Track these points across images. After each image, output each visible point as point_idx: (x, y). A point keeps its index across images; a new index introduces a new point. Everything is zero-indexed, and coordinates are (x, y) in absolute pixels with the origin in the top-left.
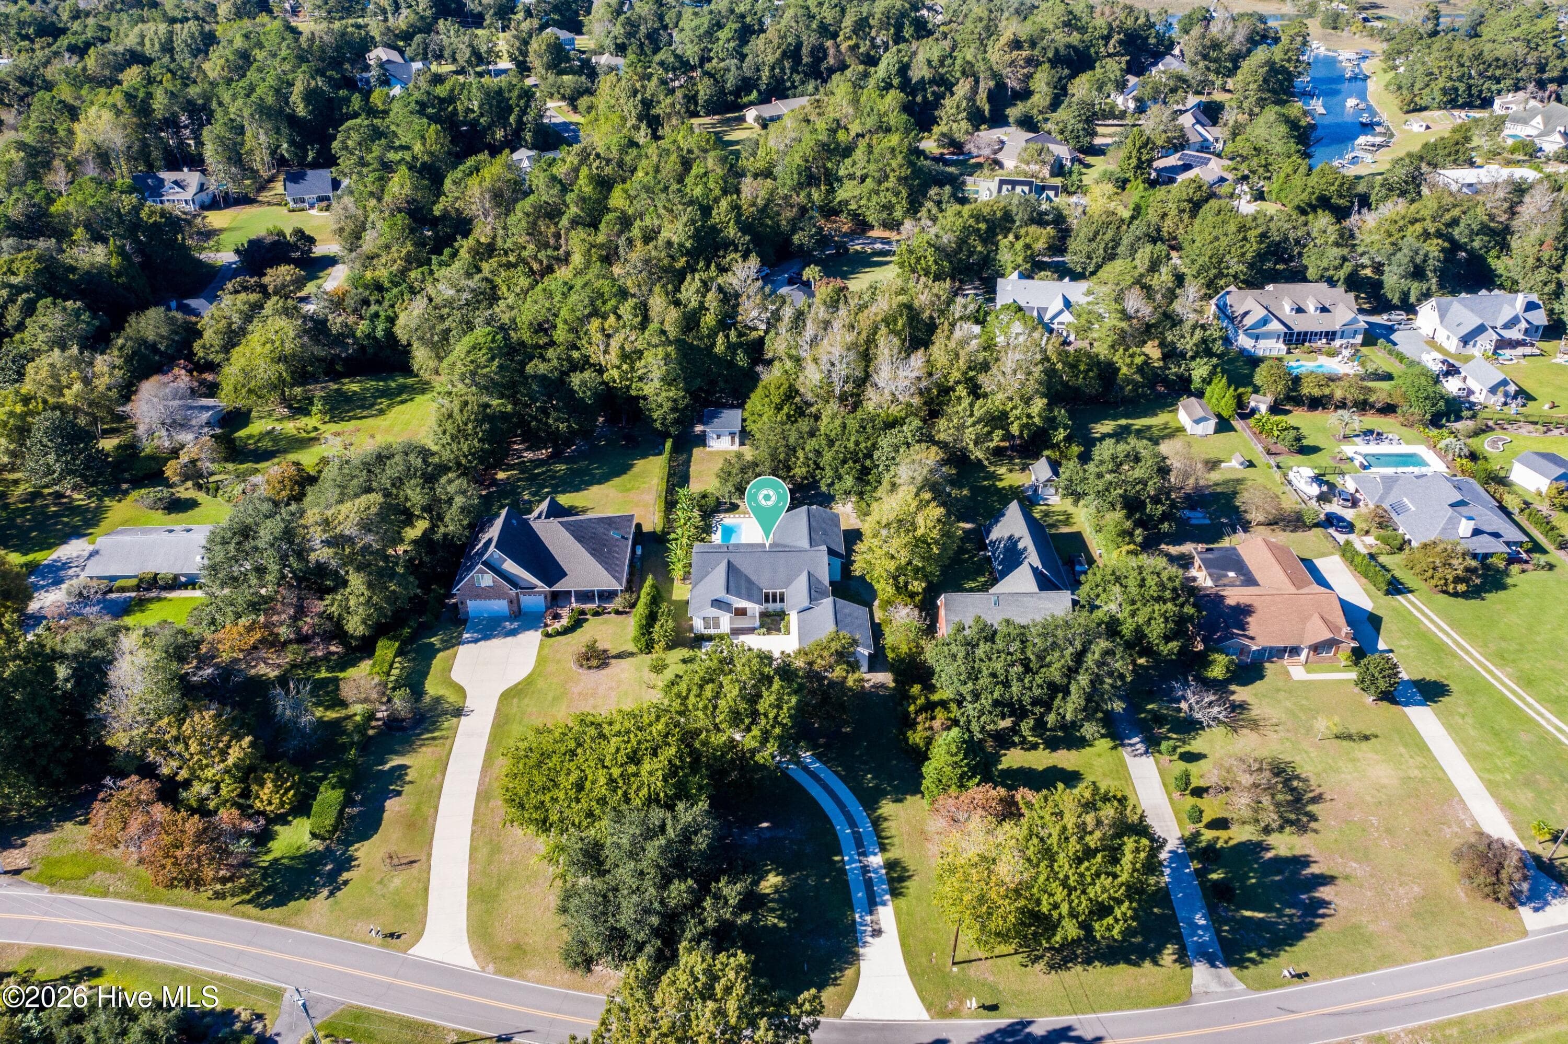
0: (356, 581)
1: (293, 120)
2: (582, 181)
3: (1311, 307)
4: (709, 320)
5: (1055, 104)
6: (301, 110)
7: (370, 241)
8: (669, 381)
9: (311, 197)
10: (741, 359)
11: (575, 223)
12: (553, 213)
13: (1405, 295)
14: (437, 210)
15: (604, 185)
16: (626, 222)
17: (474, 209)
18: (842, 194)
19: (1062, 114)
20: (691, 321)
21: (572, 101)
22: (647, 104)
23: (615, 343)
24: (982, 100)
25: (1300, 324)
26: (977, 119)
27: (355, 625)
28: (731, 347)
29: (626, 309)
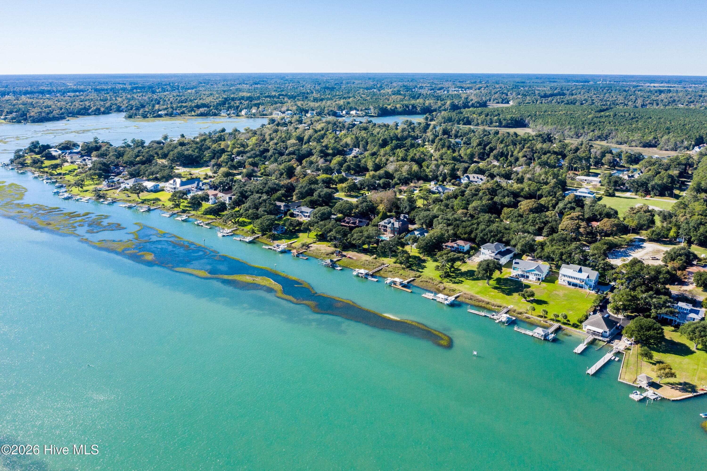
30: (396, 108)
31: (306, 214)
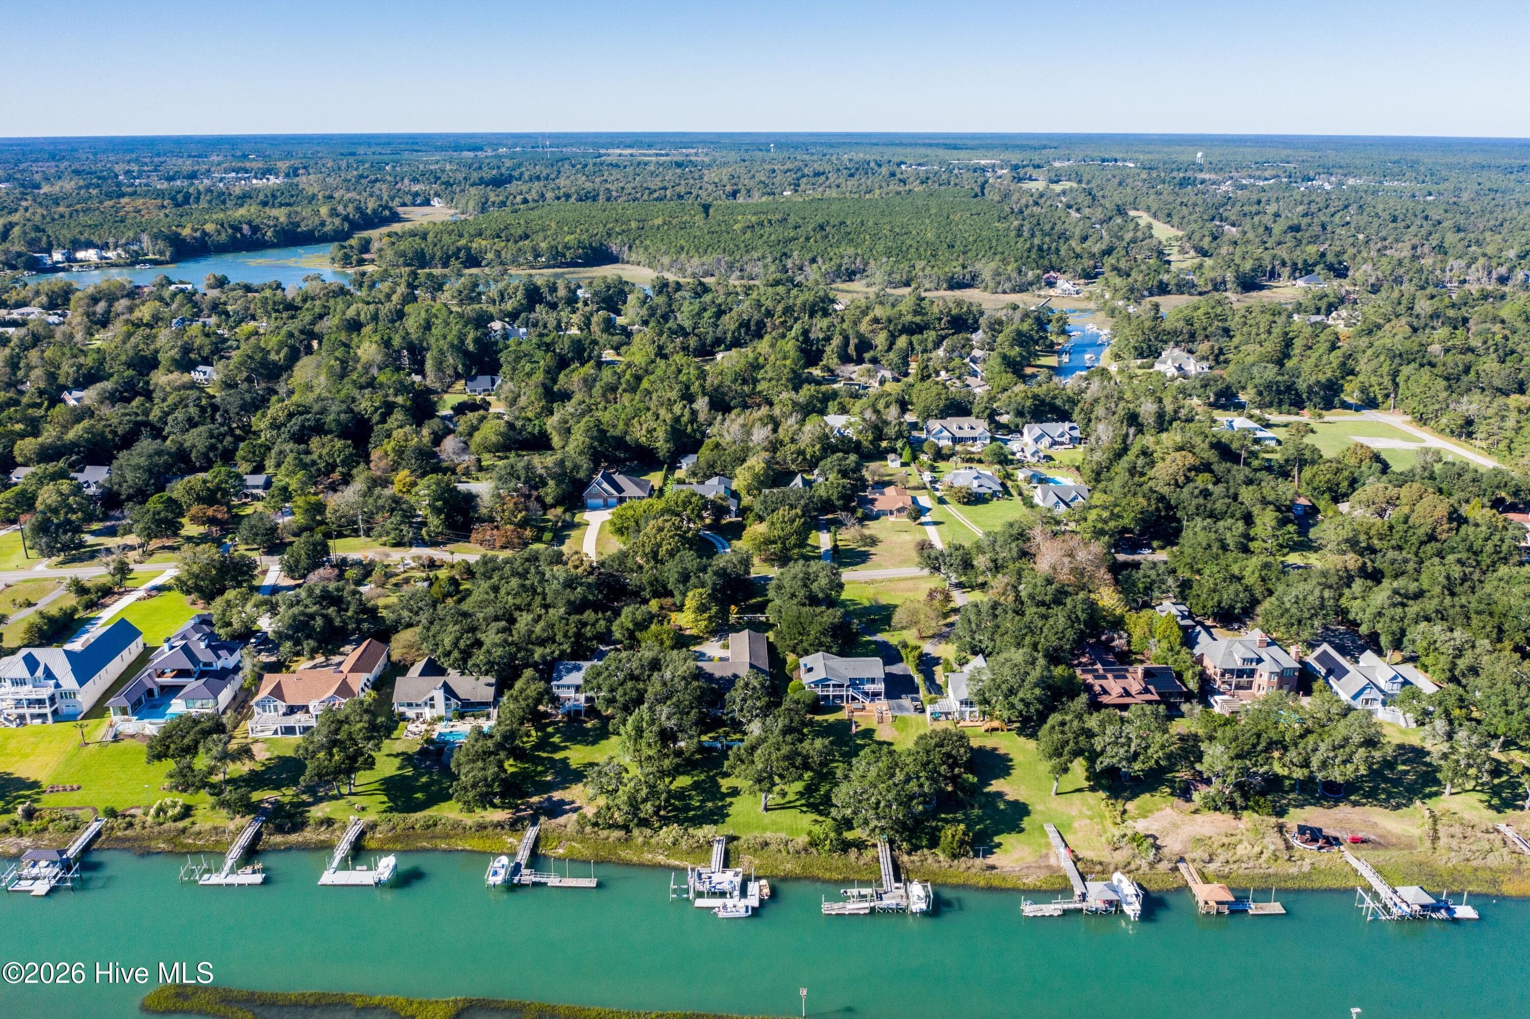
0: (551, 483)
1: (466, 354)
2: (628, 376)
3: (966, 427)
4: (685, 419)
5: (890, 349)
6: (471, 348)
7: (523, 401)
8: (667, 441)
9: (479, 389)
10: (698, 436)
11: (625, 391)
12: (613, 389)
13: (1017, 426)
14: (556, 388)
15: (638, 379)
16: (648, 393)
17: (575, 388)
18: (759, 388)
19: (892, 355)
20: (677, 420)
21: (617, 349)
22: (660, 348)
23: (645, 426)
24: (851, 350)
25: (959, 434)
26: (845, 359)
27: (549, 500)
28: (694, 431)
29: (649, 414)
30: (204, 233)
31: (869, 688)
